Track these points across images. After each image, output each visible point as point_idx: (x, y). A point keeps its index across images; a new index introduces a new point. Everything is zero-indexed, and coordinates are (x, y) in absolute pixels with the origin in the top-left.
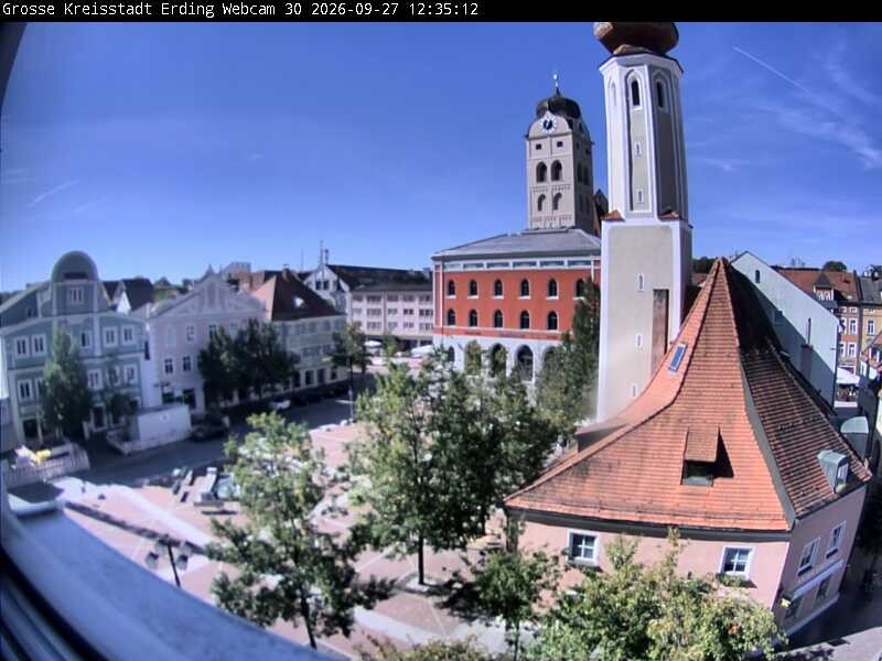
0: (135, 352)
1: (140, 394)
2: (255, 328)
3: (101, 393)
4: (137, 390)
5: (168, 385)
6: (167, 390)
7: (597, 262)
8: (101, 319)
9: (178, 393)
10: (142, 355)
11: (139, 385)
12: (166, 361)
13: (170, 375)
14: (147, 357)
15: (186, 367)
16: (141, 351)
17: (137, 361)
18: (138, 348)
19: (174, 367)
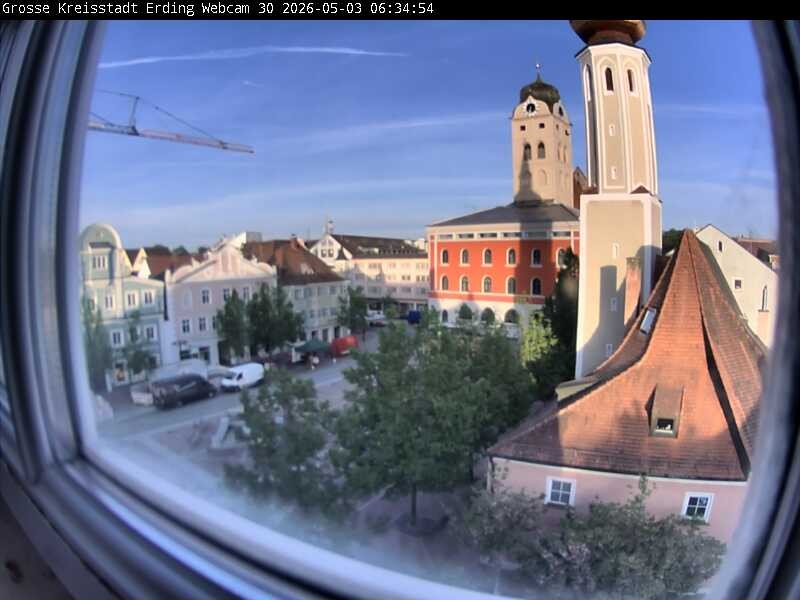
0: (155, 313)
1: (160, 352)
2: (266, 291)
3: (124, 350)
4: (156, 347)
5: (185, 343)
6: (184, 348)
7: (577, 234)
8: (123, 284)
9: (195, 351)
10: (161, 317)
11: (158, 343)
12: (184, 322)
13: (187, 334)
14: (166, 318)
15: (202, 327)
16: (160, 313)
17: (156, 322)
18: (157, 310)
19: (191, 326)
